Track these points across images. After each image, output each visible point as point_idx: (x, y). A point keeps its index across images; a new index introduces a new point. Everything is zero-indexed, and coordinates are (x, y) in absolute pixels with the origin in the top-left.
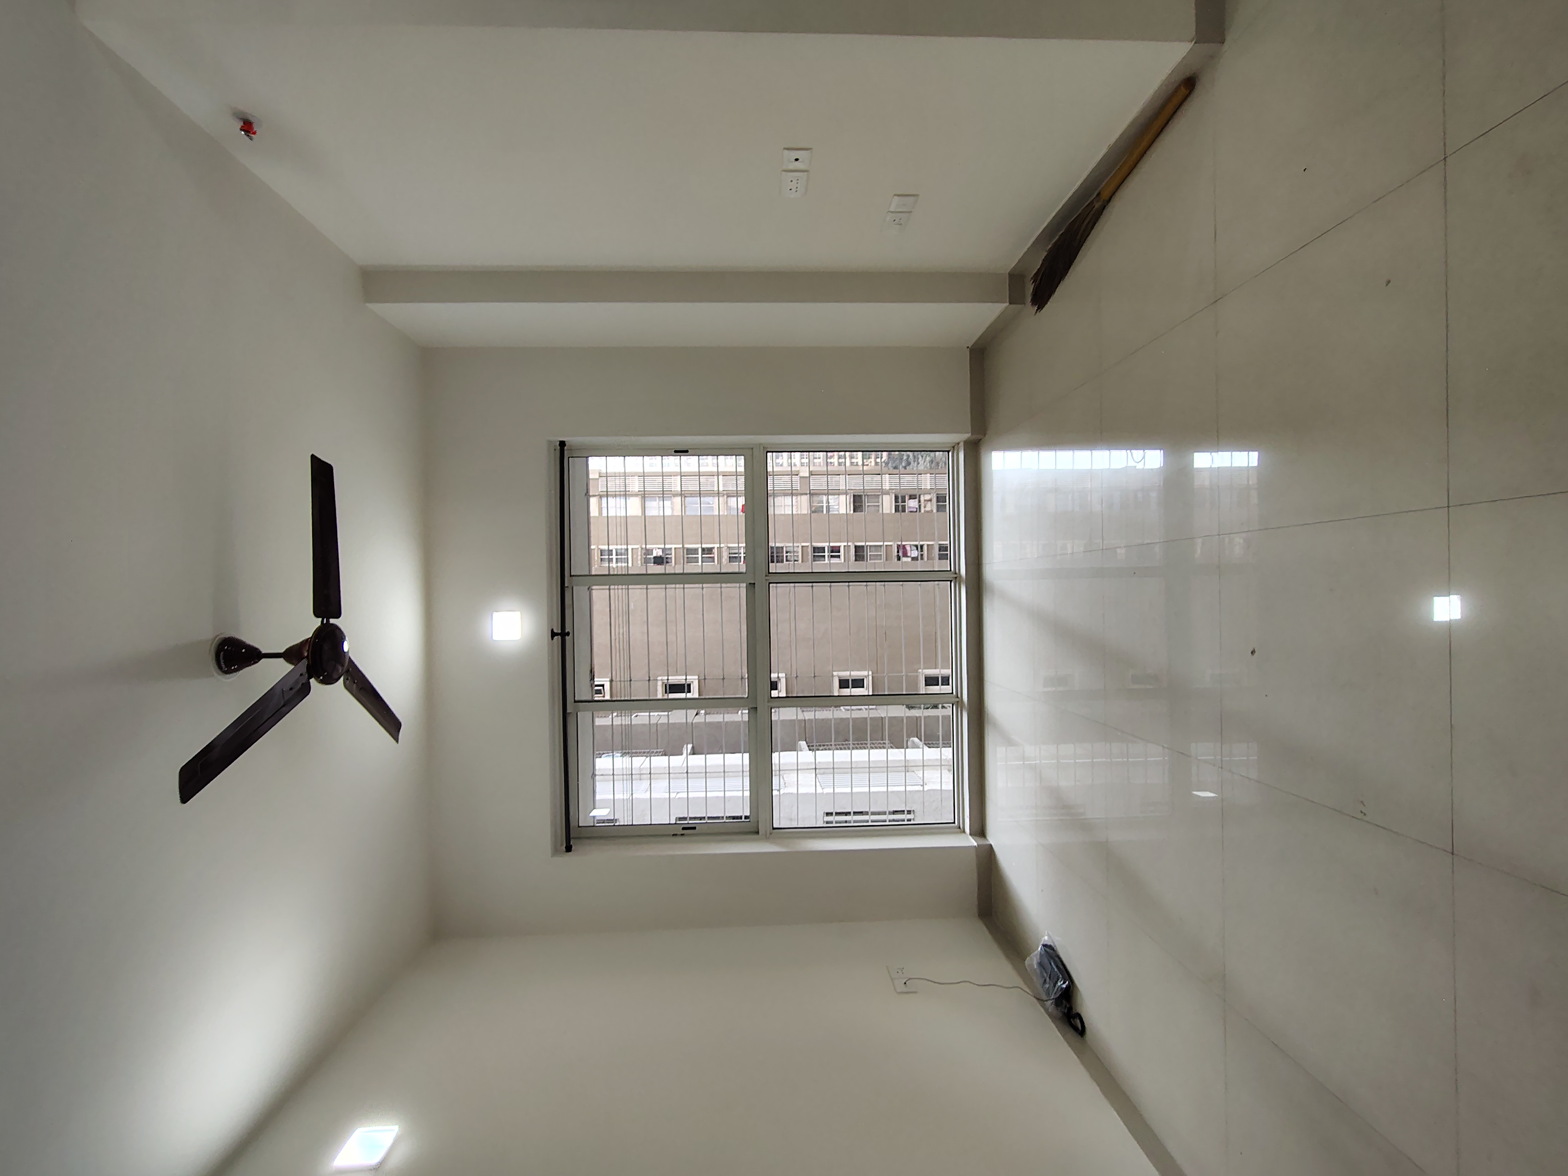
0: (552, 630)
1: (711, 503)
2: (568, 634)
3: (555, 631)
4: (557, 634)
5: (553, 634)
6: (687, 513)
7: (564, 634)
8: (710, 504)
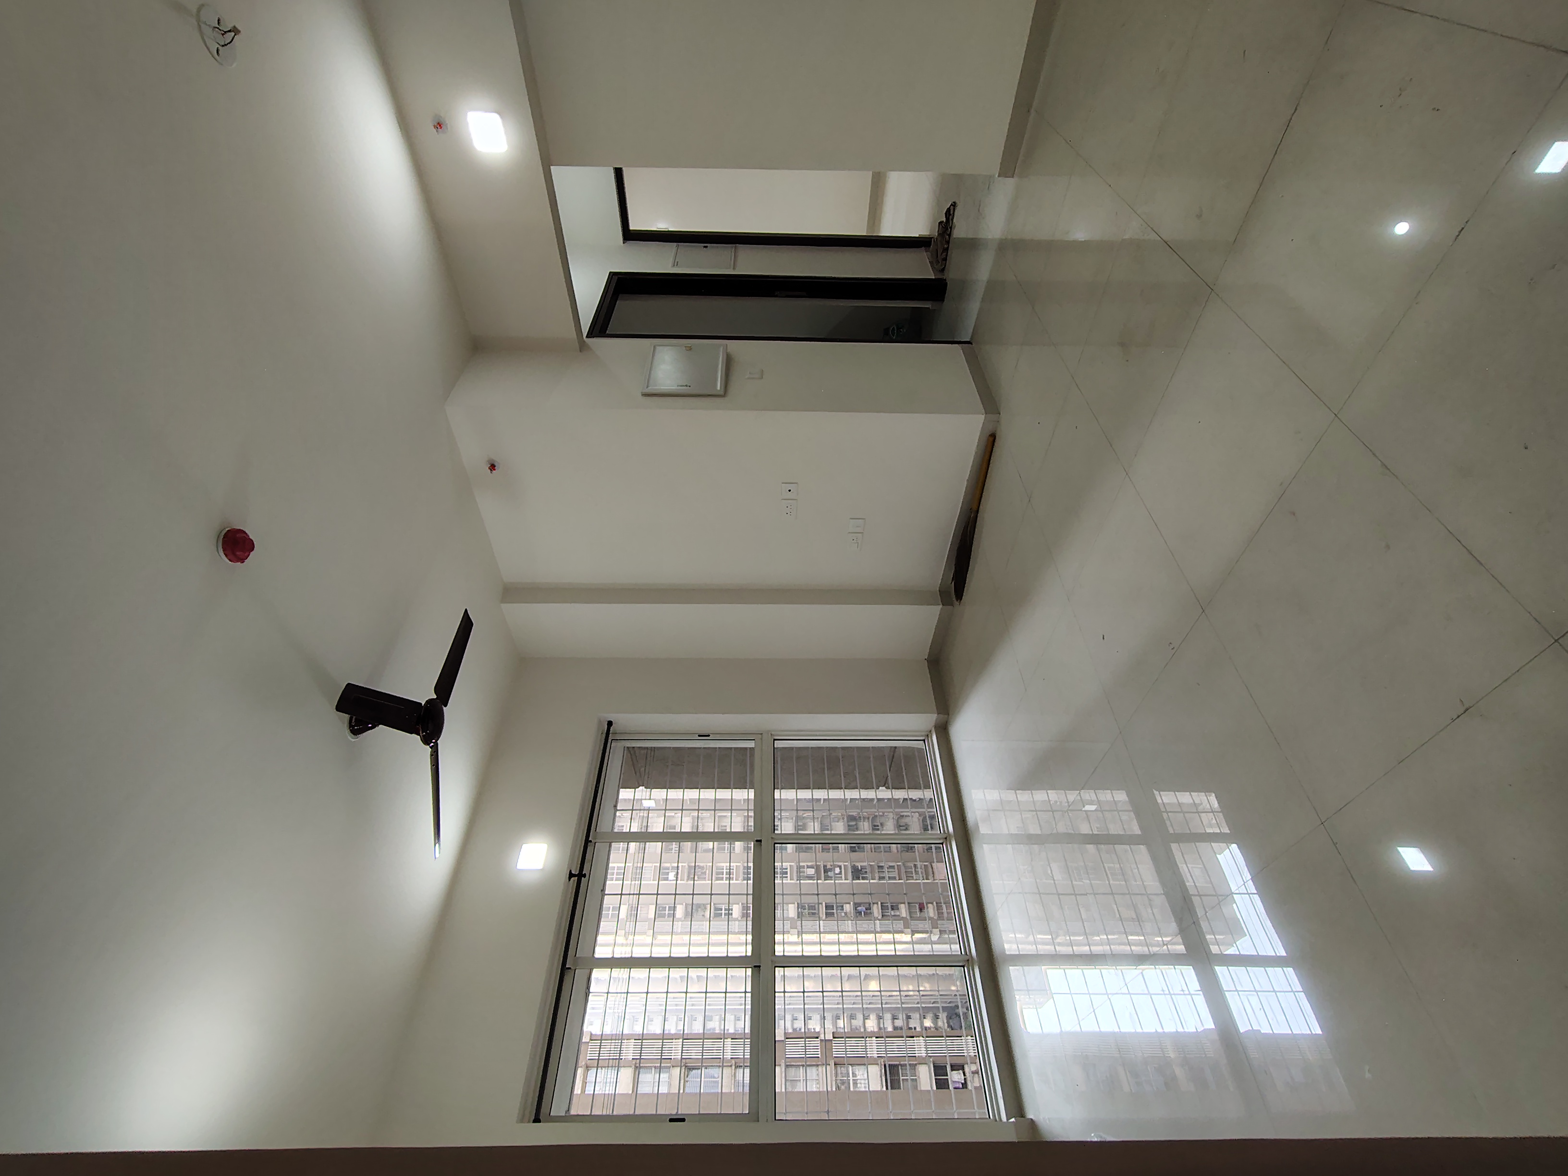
0: (570, 871)
1: (716, 1076)
2: (585, 876)
3: (573, 872)
4: (574, 876)
5: (571, 875)
6: (687, 1090)
7: (581, 875)
8: (714, 1077)
